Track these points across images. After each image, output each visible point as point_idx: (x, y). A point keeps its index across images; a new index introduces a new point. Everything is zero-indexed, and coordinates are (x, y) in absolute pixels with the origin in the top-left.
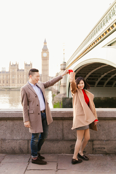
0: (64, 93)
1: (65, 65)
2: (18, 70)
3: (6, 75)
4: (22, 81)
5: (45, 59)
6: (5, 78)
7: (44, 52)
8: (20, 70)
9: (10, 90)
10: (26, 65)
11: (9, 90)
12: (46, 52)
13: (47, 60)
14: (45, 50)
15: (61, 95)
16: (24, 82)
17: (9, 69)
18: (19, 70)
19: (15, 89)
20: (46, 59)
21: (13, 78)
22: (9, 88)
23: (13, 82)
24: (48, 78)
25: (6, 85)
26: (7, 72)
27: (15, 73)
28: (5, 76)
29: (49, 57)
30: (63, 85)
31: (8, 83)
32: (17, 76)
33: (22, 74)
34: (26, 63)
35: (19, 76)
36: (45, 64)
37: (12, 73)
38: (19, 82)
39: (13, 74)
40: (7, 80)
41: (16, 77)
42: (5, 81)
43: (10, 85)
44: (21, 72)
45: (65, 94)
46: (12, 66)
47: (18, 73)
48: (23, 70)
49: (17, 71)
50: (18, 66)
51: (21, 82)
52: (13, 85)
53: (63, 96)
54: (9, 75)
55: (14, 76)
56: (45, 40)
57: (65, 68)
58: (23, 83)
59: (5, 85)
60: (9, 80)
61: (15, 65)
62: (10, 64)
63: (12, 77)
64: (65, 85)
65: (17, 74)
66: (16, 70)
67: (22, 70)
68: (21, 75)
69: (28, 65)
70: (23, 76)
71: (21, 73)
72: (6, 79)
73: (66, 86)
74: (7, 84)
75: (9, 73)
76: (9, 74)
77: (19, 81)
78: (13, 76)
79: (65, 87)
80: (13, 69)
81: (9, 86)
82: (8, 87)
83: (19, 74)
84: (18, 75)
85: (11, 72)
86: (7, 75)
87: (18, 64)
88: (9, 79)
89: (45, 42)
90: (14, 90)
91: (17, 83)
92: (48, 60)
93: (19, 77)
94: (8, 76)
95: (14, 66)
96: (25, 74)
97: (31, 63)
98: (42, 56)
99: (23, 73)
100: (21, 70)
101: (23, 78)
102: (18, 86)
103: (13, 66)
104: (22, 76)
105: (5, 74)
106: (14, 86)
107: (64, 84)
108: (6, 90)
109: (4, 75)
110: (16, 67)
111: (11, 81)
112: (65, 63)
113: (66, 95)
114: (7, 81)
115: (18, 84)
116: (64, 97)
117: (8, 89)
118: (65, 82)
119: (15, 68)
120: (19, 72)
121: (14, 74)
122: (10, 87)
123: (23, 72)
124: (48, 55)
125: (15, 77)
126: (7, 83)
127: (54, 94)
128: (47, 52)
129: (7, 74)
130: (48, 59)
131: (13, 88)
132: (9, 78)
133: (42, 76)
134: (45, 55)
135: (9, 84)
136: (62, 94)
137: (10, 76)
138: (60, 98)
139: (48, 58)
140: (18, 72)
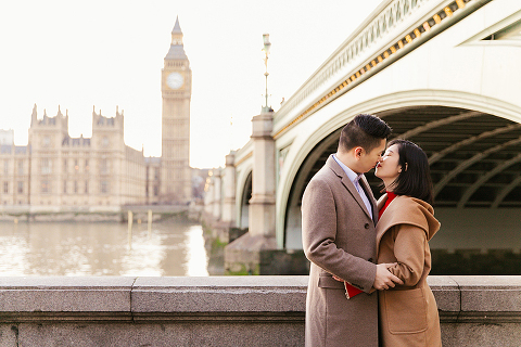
0: (267, 232)
1: (272, 119)
2: (66, 140)
3: (15, 159)
4: (81, 185)
5: (174, 96)
6: (11, 172)
7: (171, 71)
8: (74, 140)
9: (31, 219)
10: (99, 120)
11: (27, 222)
12: (180, 72)
13: (182, 100)
14: (176, 60)
15: (253, 241)
16: (90, 191)
17: (30, 137)
18: (71, 142)
19: (53, 217)
20: (179, 96)
21: (45, 171)
22: (28, 215)
23: (45, 190)
24: (187, 172)
25: (15, 200)
26: (19, 149)
27: (53, 152)
28: (12, 165)
29: (190, 91)
30: (262, 198)
31: (26, 191)
32: (59, 163)
33: (81, 154)
34: (98, 113)
35: (71, 163)
36: (175, 116)
37: (40, 152)
38: (70, 190)
39: (43, 155)
40: (18, 179)
41: (59, 169)
42: (11, 186)
43: (32, 199)
44: (76, 148)
45: (270, 236)
46: (40, 122)
47: (64, 152)
48: (88, 142)
49: (63, 144)
50: (65, 122)
51: (76, 190)
52: (45, 200)
53: (263, 245)
54: (30, 159)
55: (50, 163)
56: (177, 22)
57: (271, 131)
58: (86, 191)
59: (12, 202)
60: (27, 179)
61: (53, 121)
62: (34, 114)
63: (40, 167)
64: (271, 201)
65: (60, 154)
66: (59, 139)
67: (81, 141)
68: (76, 162)
69: (105, 122)
70: (87, 163)
71: (76, 152)
72: (15, 176)
73: (274, 204)
74: (19, 197)
75: (30, 154)
76: (27, 155)
77: (70, 184)
78: (47, 166)
79: (272, 207)
80: (47, 136)
81: (29, 203)
82: (24, 208)
83: (71, 154)
84: (65, 162)
85: (36, 147)
86: (20, 161)
87: (65, 115)
88: (30, 176)
89: (177, 32)
90: (47, 222)
91: (59, 190)
92: (187, 101)
93: (71, 170)
94: (26, 165)
95: (50, 125)
96: (95, 155)
97: (120, 112)
98: (163, 84)
99: (87, 152)
100: (76, 141)
101: (86, 171)
102: (64, 203)
103: (47, 122)
104: (81, 163)
105: (13, 155)
106: (49, 203)
107: (266, 195)
108: (16, 220)
109: (6, 160)
110: (59, 126)
111: (35, 185)
112: (271, 111)
113: (272, 240)
114: (21, 183)
115: (65, 198)
116: (268, 247)
117: (24, 218)
118: (271, 189)
119: (55, 132)
120: (71, 148)
121: (49, 155)
122: (34, 209)
123: (86, 148)
124: (188, 81)
125: (53, 167)
126: (21, 191)
127: (218, 236)
128: (183, 68)
129: (19, 156)
130: (189, 98)
131: (44, 214)
132: (26, 172)
133: (164, 164)
134: (176, 81)
135: (29, 194)
136: (258, 237)
137: (35, 163)
138: (249, 253)
139: (186, 95)
140: (66, 148)
